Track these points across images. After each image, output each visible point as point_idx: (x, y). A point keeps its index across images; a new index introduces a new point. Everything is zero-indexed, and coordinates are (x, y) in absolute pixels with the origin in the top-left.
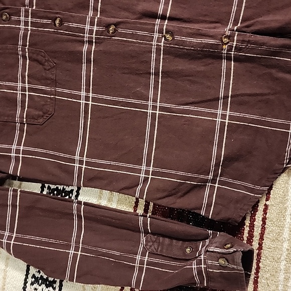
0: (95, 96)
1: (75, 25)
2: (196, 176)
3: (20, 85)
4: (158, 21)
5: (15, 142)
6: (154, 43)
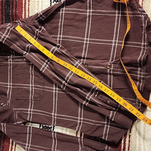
0: (59, 89)
2: (100, 122)
3: (31, 85)
4: (82, 60)
5: (30, 108)
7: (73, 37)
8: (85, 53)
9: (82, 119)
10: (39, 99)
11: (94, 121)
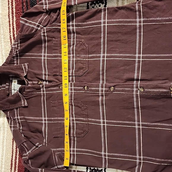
3: (71, 118)
4: (135, 82)
5: (72, 146)
7: (121, 55)
8: (138, 73)
9: (142, 158)
10: (83, 135)
11: (158, 160)
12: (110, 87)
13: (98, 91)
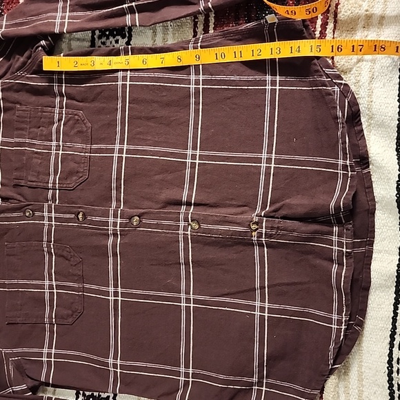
0: (124, 290)
1: (98, 219)
2: (238, 378)
3: (47, 283)
4: (184, 208)
5: (46, 345)
6: (181, 232)
7: (157, 149)
8: (191, 189)
9: (191, 372)
10: (70, 320)
11: (222, 377)
12: (130, 218)
13: (106, 224)
